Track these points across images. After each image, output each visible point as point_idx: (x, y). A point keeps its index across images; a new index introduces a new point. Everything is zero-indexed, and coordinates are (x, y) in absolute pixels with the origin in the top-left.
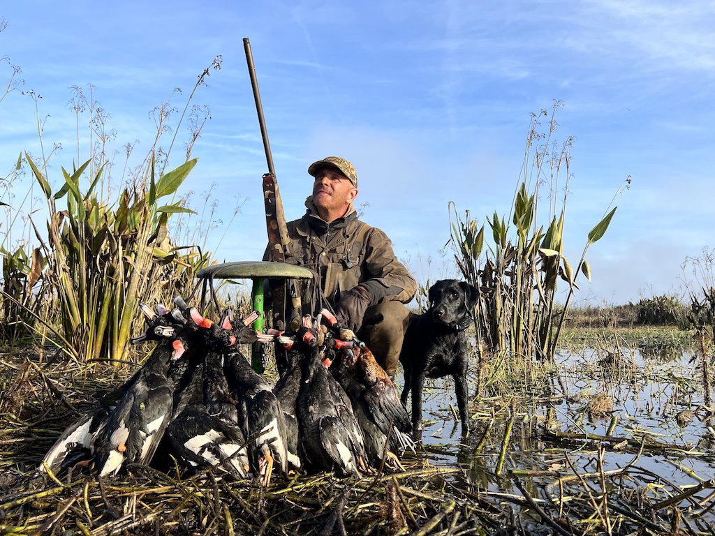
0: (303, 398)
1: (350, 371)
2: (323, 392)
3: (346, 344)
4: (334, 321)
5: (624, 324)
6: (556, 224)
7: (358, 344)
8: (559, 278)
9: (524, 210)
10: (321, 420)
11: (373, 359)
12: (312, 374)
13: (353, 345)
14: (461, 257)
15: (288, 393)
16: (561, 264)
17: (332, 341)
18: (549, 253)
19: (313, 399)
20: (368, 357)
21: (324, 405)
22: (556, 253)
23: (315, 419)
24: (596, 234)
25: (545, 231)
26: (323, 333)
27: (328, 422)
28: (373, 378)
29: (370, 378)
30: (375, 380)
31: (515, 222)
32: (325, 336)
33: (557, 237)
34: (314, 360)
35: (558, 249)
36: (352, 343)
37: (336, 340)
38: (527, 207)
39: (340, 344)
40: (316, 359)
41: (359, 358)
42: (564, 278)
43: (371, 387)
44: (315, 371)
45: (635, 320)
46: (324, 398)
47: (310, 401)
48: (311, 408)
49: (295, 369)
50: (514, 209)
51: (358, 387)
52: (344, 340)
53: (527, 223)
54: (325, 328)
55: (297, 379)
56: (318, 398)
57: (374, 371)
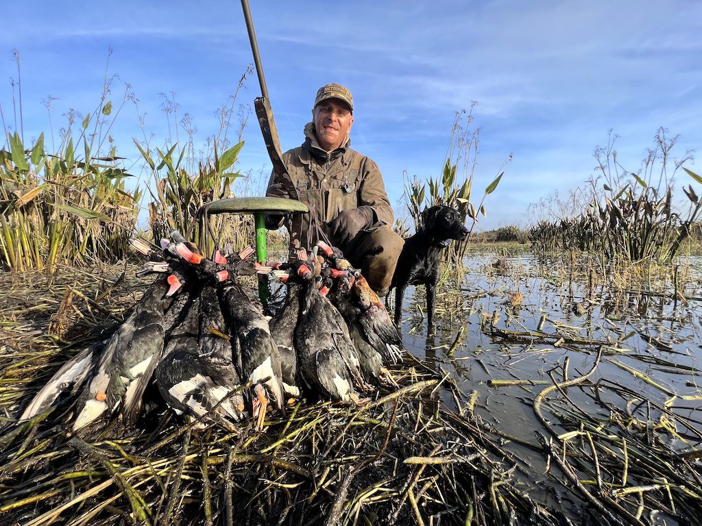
0: (300, 330)
1: (345, 296)
2: (319, 324)
3: (341, 273)
4: (330, 253)
5: (489, 241)
6: (467, 183)
7: (353, 273)
8: (467, 215)
9: (449, 174)
10: (317, 355)
11: (366, 285)
12: (309, 304)
13: (349, 274)
14: (410, 204)
15: (285, 324)
16: (469, 208)
17: (329, 271)
18: (462, 201)
19: (310, 332)
20: (362, 284)
21: (321, 336)
22: (466, 201)
23: (312, 352)
24: (490, 189)
25: (460, 188)
26: (320, 263)
27: (325, 355)
28: (366, 303)
29: (364, 302)
30: (369, 305)
31: (444, 182)
32: (322, 267)
33: (467, 191)
34: (310, 291)
35: (468, 198)
36: (347, 272)
37: (332, 270)
38: (451, 172)
39: (336, 273)
40: (313, 290)
41: (354, 284)
42: (470, 216)
43: (365, 312)
44: (311, 303)
45: (496, 238)
46: (320, 330)
47: (306, 334)
48: (308, 341)
49: (292, 300)
50: (443, 175)
51: (354, 311)
52: (340, 269)
53: (450, 183)
54: (322, 259)
55: (294, 310)
56: (314, 331)
57: (368, 296)
